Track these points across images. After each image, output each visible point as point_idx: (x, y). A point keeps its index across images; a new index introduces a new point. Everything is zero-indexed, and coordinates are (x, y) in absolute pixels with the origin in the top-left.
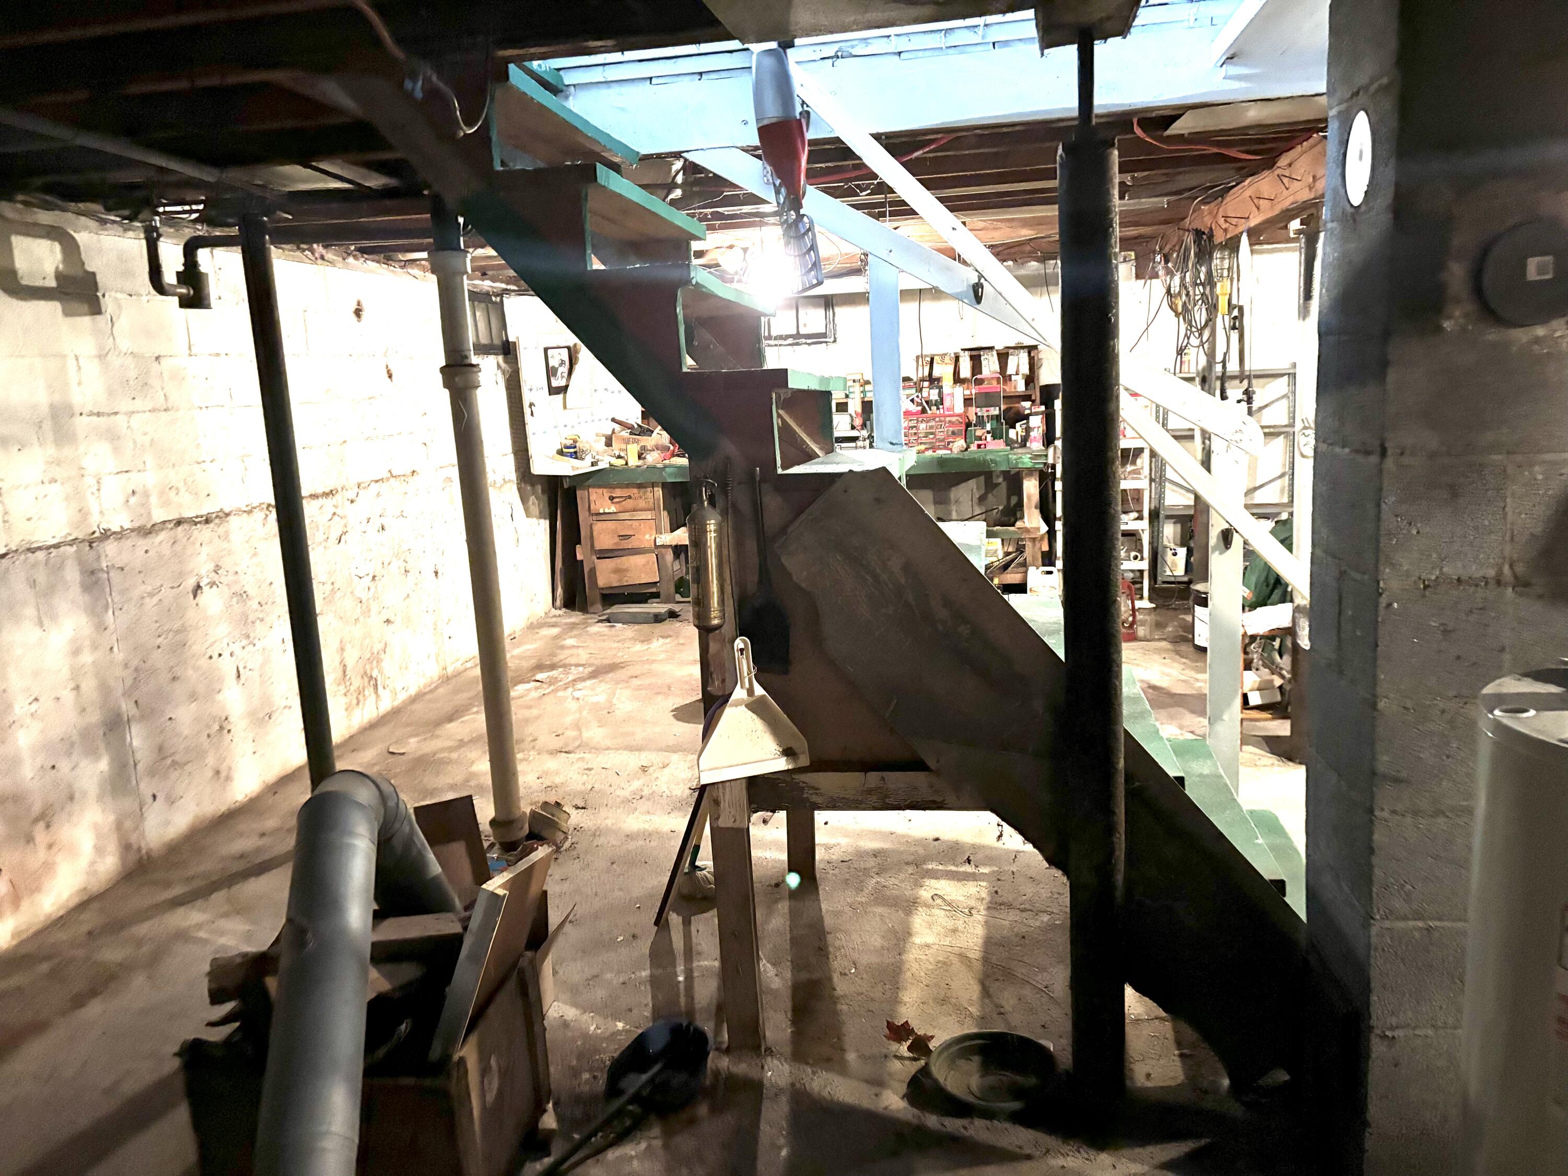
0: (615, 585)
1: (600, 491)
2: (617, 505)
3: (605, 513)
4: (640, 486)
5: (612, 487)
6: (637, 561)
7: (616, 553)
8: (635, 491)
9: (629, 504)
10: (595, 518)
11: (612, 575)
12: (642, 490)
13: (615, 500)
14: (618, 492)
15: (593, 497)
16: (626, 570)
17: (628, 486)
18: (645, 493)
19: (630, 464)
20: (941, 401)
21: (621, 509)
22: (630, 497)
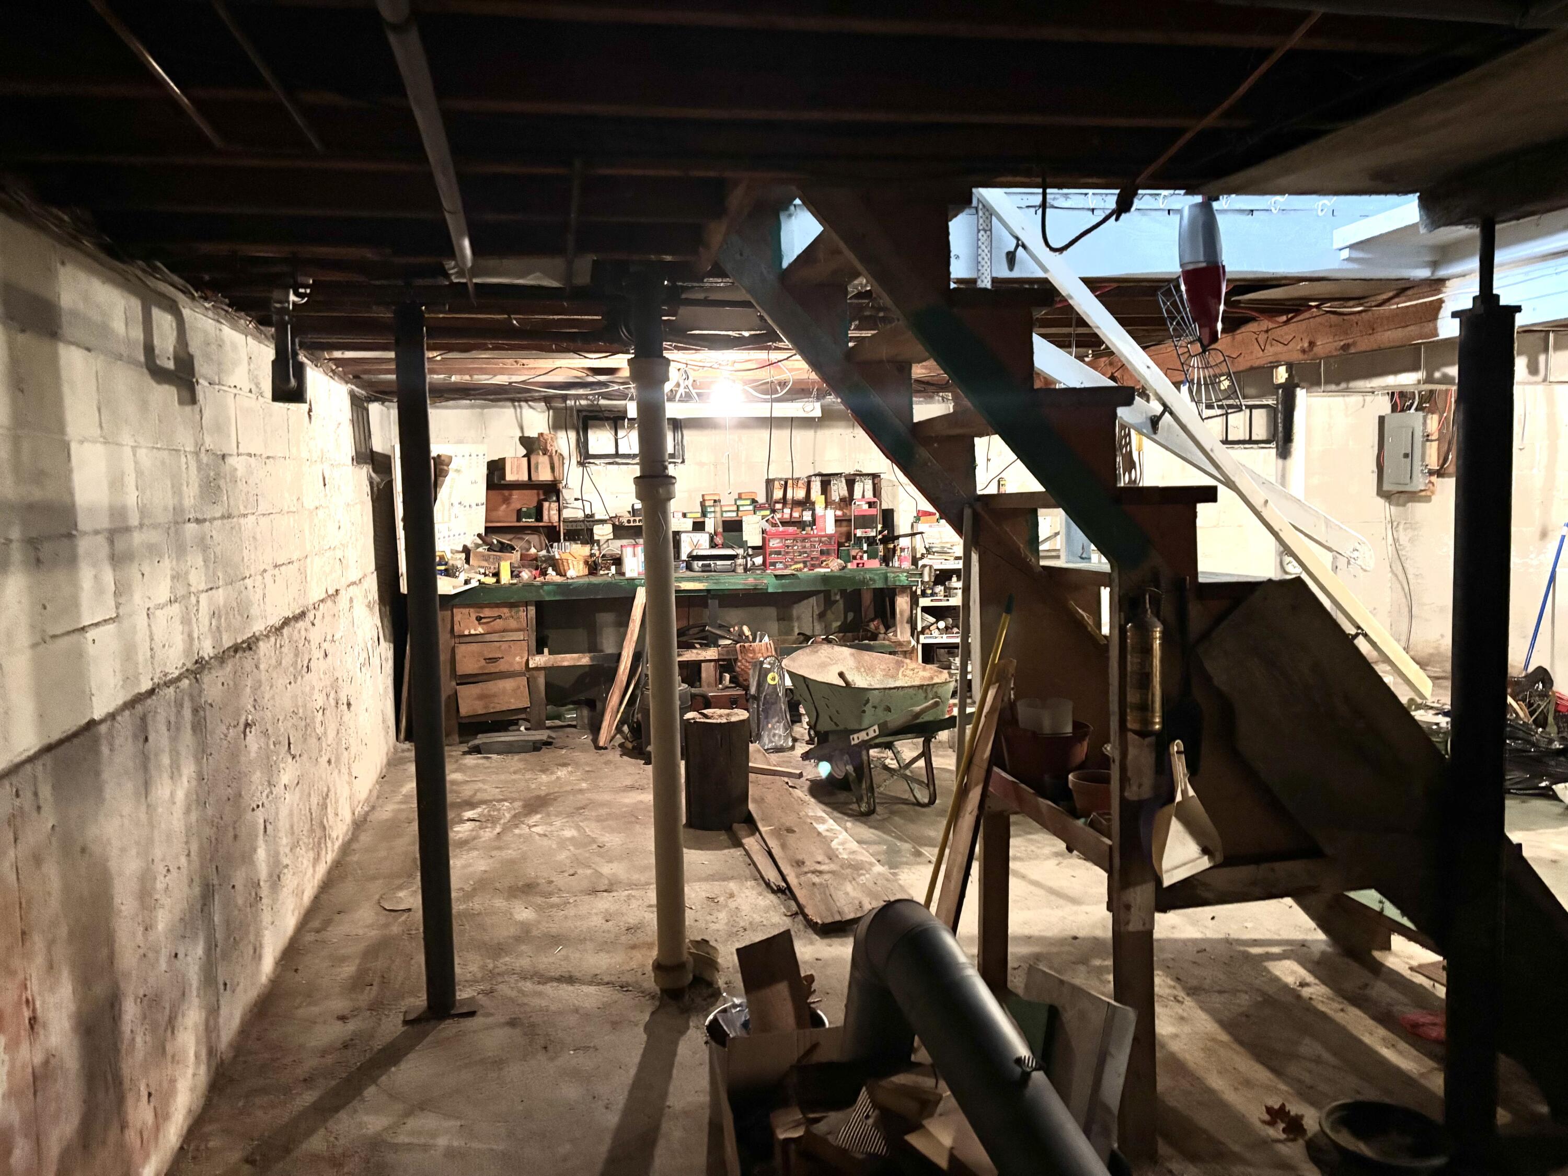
0: (480, 712)
1: (466, 611)
2: (485, 626)
3: (470, 635)
4: (512, 605)
5: (481, 606)
6: (508, 684)
7: (480, 678)
8: (506, 610)
9: (499, 624)
10: (457, 640)
11: (477, 702)
12: (514, 610)
13: (483, 621)
14: (487, 612)
15: (457, 618)
16: (494, 696)
17: (498, 606)
18: (518, 612)
19: (503, 582)
20: (813, 522)
21: (490, 630)
22: (500, 617)
